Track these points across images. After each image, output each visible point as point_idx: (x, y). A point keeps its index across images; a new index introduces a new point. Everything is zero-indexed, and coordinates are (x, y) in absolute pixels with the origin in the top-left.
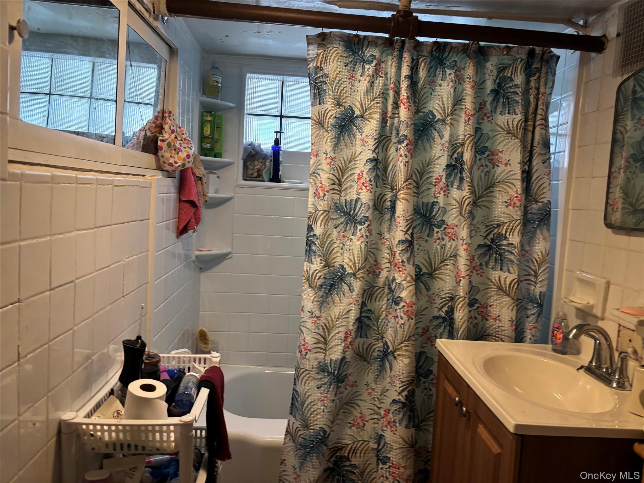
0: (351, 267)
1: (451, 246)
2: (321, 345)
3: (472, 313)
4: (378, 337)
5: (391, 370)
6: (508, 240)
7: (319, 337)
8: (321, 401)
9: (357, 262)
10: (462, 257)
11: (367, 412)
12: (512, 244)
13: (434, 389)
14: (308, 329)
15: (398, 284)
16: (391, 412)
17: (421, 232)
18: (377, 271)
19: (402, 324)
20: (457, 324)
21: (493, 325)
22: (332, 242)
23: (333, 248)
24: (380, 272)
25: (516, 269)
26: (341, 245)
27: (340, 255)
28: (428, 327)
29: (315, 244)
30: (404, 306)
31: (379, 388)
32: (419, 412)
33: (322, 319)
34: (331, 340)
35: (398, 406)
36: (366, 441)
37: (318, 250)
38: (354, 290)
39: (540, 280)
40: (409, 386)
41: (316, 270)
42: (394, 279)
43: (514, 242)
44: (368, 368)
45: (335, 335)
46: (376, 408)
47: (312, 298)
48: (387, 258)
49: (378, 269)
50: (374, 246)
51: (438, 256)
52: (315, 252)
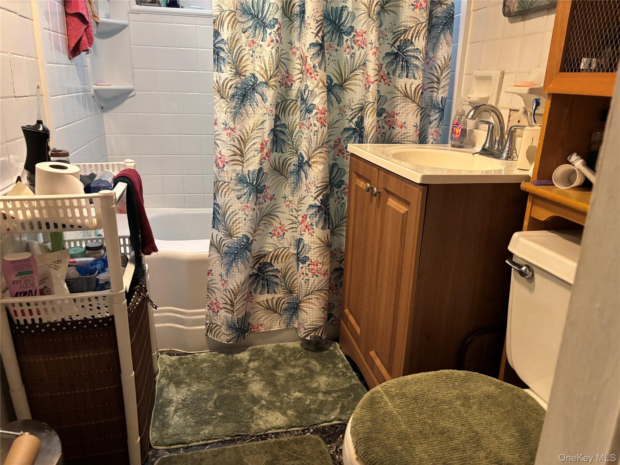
0: (262, 76)
1: (360, 54)
2: (237, 158)
3: (380, 122)
4: (294, 152)
5: (306, 178)
6: (414, 46)
7: (235, 149)
8: (242, 210)
9: (268, 69)
10: (371, 62)
11: (286, 223)
12: (418, 49)
13: (346, 198)
14: (224, 141)
15: (310, 92)
16: (308, 217)
17: (331, 41)
18: (289, 84)
19: (316, 131)
20: (366, 130)
21: (399, 133)
22: (241, 49)
23: (243, 55)
24: (292, 84)
25: (421, 73)
26: (251, 52)
27: (251, 63)
28: (340, 140)
29: (224, 50)
30: (317, 113)
31: (296, 199)
32: (333, 220)
33: (237, 131)
34: (248, 152)
35: (314, 210)
36: (286, 248)
37: (227, 57)
38: (267, 100)
39: (442, 86)
40: (324, 191)
41: (226, 79)
42: (307, 87)
43: (419, 47)
44: (284, 182)
45: (251, 147)
46: (294, 218)
47: (225, 109)
48: (298, 69)
49: (290, 81)
50: (285, 56)
51: (348, 66)
52: (224, 60)
